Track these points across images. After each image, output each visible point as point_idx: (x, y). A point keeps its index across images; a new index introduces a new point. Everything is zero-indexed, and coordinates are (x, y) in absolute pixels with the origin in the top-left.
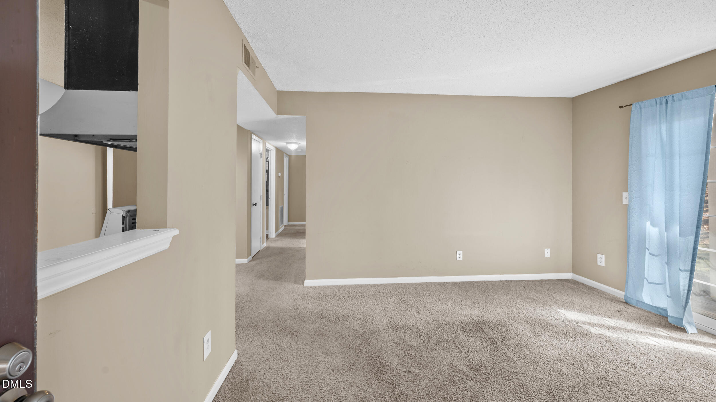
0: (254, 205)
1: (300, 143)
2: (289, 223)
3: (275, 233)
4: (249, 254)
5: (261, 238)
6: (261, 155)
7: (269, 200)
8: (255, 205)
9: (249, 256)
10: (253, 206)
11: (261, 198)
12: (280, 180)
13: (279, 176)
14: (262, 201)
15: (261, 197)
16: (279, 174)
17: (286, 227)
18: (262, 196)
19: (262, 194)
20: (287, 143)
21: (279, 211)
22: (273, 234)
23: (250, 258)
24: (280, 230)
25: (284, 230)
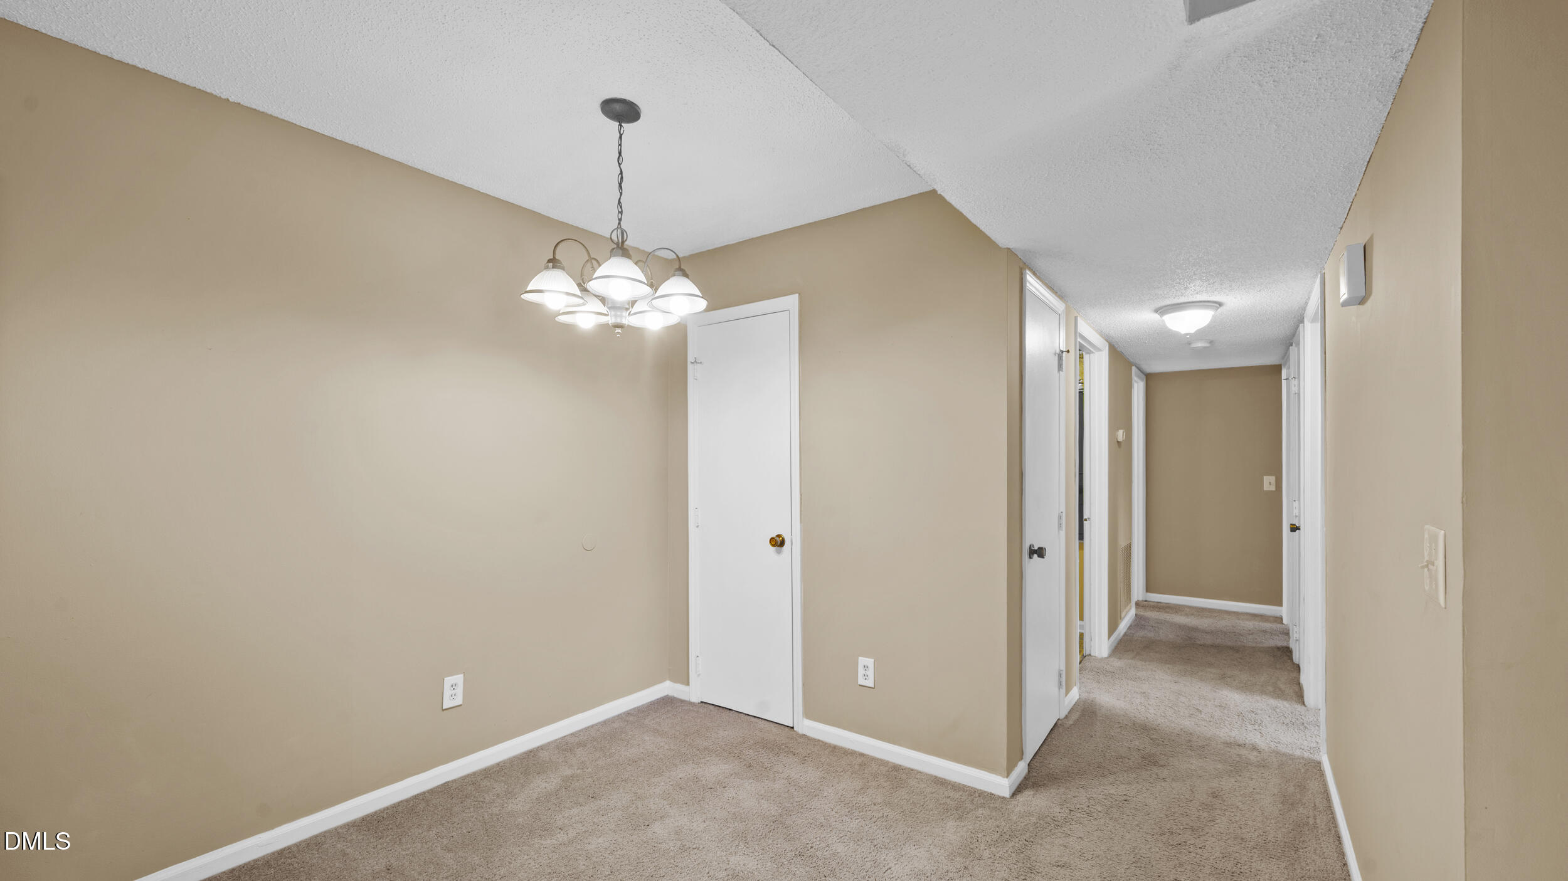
0: (1035, 556)
1: (1220, 304)
2: (1149, 594)
3: (1110, 636)
4: (1015, 750)
5: (1060, 675)
6: (1060, 358)
7: (1084, 522)
8: (1040, 552)
9: (1016, 765)
10: (1030, 558)
11: (1060, 525)
12: (1120, 450)
13: (1118, 442)
14: (1063, 533)
15: (1060, 518)
16: (1121, 435)
17: (1142, 612)
18: (1064, 514)
19: (1063, 509)
20: (1162, 310)
21: (1120, 558)
22: (1101, 645)
23: (1021, 768)
24: (1123, 626)
25: (1139, 622)
